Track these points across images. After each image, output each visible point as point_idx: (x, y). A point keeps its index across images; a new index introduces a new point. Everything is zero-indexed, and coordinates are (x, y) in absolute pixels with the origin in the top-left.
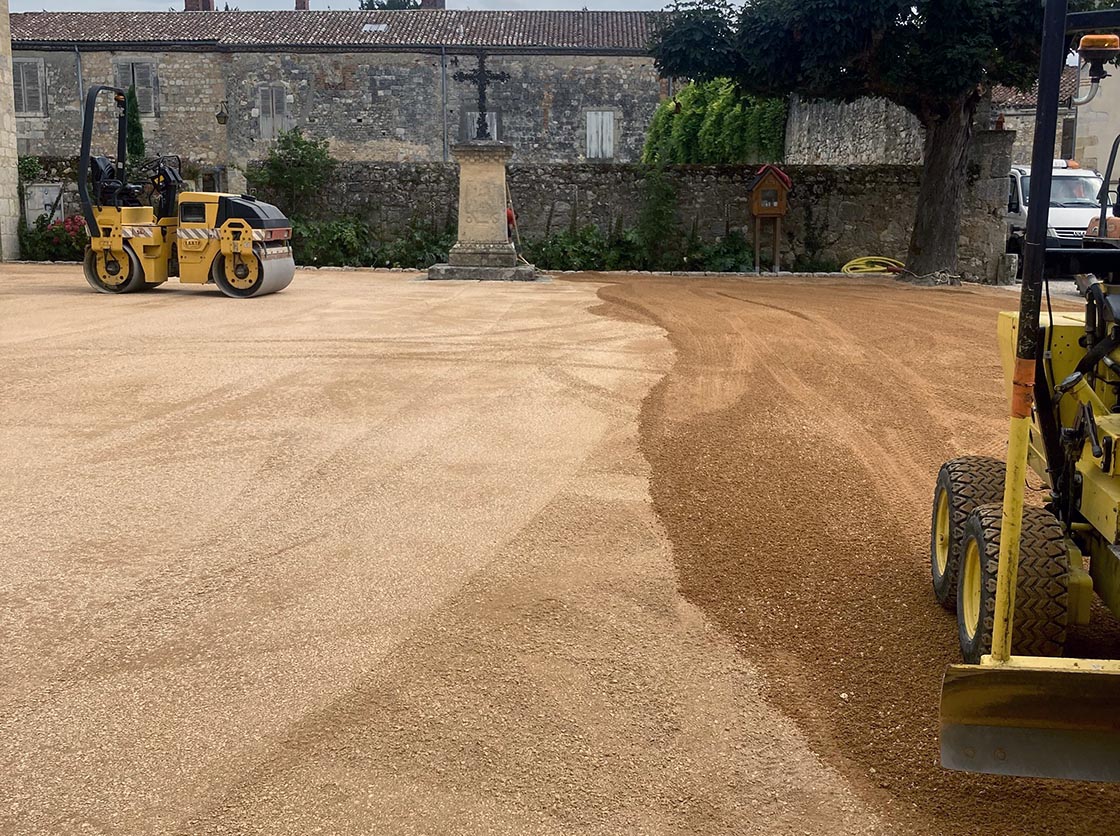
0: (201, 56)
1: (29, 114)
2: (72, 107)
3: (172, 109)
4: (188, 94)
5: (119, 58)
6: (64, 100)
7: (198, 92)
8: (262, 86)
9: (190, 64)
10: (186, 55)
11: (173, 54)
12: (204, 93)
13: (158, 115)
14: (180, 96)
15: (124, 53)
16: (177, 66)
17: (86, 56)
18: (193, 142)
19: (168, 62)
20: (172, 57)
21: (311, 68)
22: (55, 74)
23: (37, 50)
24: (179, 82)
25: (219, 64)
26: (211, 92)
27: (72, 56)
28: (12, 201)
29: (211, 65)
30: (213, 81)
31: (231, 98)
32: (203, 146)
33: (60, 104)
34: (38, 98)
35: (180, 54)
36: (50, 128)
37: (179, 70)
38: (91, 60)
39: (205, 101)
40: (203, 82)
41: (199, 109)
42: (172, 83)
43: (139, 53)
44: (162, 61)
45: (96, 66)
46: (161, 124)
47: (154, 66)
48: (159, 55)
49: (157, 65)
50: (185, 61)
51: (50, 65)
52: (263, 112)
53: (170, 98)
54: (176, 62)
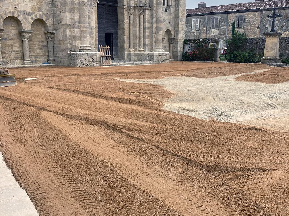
0: (255, 13)
1: (215, 29)
2: (225, 27)
3: (247, 26)
4: (251, 22)
5: (236, 14)
6: (223, 26)
7: (254, 22)
8: (269, 19)
9: (252, 15)
10: (252, 13)
11: (249, 13)
12: (255, 22)
13: (244, 28)
14: (249, 23)
15: (237, 13)
16: (249, 16)
17: (229, 15)
18: (251, 34)
19: (247, 15)
20: (248, 13)
21: (283, 14)
22: (222, 19)
23: (218, 14)
24: (249, 19)
25: (260, 14)
26: (257, 21)
27: (226, 15)
28: (181, 49)
29: (258, 15)
30: (258, 19)
31: (262, 23)
32: (254, 35)
33: (222, 26)
34: (217, 25)
35: (250, 12)
36: (219, 32)
37: (250, 16)
38: (230, 16)
39: (255, 24)
40: (255, 19)
41: (254, 26)
42: (248, 20)
43: (241, 13)
44: (246, 15)
45: (230, 17)
46: (244, 30)
47: (244, 16)
48: (245, 13)
49: (245, 16)
50: (251, 14)
51: (221, 17)
52: (269, 26)
53: (247, 24)
54: (249, 15)
